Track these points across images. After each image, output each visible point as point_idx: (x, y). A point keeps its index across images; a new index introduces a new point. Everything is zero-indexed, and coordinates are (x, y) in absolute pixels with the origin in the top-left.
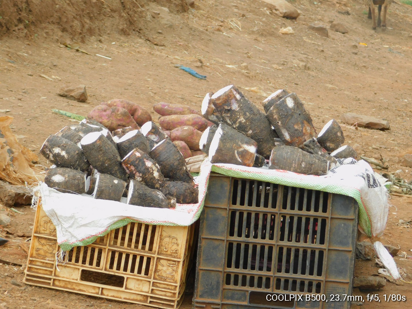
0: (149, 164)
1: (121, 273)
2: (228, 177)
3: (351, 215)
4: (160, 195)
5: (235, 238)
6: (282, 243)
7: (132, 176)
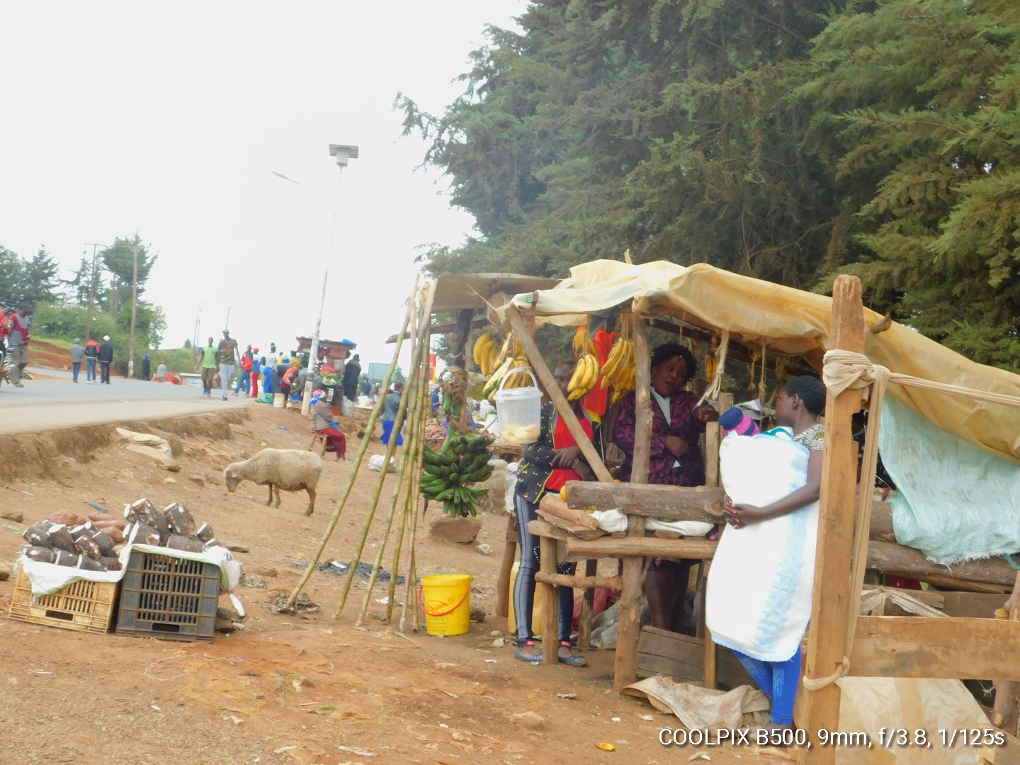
0: (92, 545)
1: (71, 612)
2: (142, 553)
3: (216, 576)
4: (98, 564)
5: (145, 590)
6: (173, 593)
7: (81, 552)
